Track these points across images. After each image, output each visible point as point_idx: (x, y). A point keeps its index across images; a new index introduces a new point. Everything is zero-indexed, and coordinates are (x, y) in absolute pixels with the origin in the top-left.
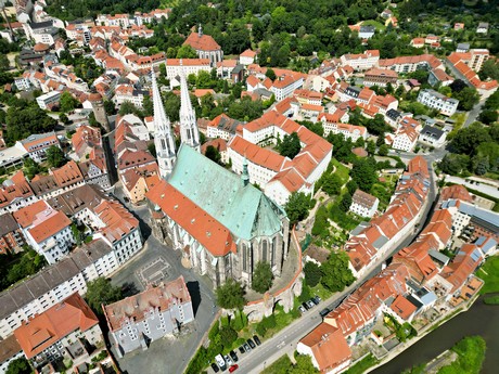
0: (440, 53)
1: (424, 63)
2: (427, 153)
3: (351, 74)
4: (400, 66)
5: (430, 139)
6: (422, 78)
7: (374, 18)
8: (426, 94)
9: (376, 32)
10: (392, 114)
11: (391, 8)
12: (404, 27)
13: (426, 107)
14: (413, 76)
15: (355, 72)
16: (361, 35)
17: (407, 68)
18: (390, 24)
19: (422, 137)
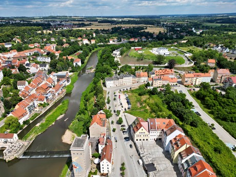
0: (42, 48)
1: (36, 51)
2: (44, 72)
3: (7, 59)
4: (27, 53)
5: (43, 68)
6: (36, 55)
7: (11, 41)
8: (39, 58)
9: (13, 45)
10: (28, 65)
11: (17, 38)
12: (25, 43)
13: (41, 62)
14: (33, 55)
15: (9, 58)
16: (6, 46)
17: (30, 54)
18: (18, 42)
19: (41, 68)
